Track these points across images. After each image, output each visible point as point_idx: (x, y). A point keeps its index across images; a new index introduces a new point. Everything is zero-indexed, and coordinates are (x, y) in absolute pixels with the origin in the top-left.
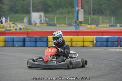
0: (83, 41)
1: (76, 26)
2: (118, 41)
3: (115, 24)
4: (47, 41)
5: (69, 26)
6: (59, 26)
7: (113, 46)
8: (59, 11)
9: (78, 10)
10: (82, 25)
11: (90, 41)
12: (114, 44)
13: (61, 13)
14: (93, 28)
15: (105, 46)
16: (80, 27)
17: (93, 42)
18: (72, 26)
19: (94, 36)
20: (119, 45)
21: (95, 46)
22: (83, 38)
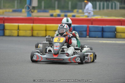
0: (46, 30)
2: (86, 31)
4: (4, 29)
12: (82, 34)
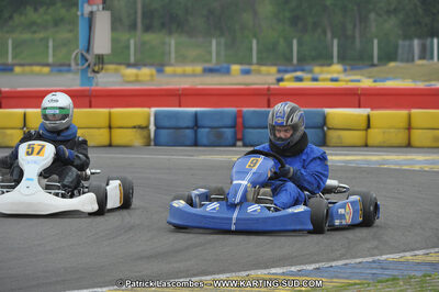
0: (110, 127)
1: (84, 71)
2: (234, 126)
3: (225, 65)
5: (60, 71)
6: (23, 74)
7: (218, 142)
8: (23, 18)
9: (91, 13)
10: (106, 66)
11: (134, 127)
12: (220, 136)
13: (31, 26)
14: (145, 77)
15: (188, 143)
16: (98, 75)
17: (147, 127)
18: (69, 71)
19: (150, 107)
20: (240, 140)
21: (152, 143)
22: (110, 113)
